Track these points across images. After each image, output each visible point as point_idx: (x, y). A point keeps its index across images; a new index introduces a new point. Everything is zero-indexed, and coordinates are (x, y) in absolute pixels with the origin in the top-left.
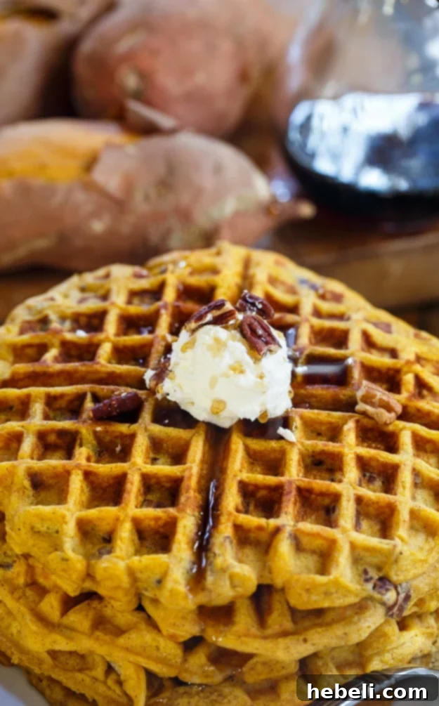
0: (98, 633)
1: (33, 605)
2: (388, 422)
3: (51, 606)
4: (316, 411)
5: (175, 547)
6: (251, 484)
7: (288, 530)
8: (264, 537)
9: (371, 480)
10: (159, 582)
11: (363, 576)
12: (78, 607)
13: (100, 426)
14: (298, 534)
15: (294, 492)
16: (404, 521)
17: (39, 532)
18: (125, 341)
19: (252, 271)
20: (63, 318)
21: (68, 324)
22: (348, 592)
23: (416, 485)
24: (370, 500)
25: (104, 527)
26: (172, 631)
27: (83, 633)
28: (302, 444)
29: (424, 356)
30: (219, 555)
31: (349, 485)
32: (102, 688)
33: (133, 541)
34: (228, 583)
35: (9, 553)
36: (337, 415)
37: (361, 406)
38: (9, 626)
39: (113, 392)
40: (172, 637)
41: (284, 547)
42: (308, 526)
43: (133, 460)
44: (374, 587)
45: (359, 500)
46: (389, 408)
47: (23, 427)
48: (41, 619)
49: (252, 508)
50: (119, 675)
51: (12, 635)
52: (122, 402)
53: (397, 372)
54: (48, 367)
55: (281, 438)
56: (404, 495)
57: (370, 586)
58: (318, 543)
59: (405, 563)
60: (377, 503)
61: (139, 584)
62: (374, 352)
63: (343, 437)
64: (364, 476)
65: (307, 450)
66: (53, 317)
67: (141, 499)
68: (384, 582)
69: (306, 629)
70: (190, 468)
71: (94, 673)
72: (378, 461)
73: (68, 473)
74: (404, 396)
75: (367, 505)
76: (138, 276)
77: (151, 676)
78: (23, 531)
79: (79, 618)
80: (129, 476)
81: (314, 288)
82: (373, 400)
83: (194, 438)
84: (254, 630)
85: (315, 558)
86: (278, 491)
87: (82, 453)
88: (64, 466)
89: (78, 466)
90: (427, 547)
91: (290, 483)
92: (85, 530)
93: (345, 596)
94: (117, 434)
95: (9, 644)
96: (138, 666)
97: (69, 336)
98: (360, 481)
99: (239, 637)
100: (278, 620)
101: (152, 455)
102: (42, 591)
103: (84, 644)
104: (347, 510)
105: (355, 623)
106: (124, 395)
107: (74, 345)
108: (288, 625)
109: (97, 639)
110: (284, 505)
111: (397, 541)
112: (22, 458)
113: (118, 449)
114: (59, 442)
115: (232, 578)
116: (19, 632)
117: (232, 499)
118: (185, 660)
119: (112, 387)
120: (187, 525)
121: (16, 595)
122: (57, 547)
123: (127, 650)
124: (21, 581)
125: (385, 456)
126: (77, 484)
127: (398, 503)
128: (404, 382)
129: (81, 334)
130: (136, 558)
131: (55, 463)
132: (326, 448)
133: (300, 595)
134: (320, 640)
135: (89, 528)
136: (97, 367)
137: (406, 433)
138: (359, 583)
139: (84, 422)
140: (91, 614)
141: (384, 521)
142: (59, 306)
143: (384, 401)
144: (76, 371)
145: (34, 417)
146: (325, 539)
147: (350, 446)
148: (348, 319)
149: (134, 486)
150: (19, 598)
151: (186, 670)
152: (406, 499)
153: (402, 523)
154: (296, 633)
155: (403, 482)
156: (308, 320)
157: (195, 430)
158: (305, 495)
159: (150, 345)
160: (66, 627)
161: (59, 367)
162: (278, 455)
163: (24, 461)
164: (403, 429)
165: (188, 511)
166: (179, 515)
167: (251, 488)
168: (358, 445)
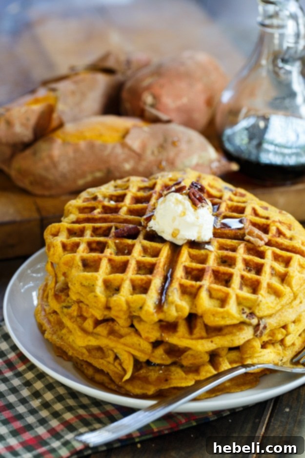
0: (111, 337)
1: (80, 324)
2: (260, 245)
3: (89, 324)
4: (225, 240)
5: (150, 292)
6: (190, 268)
7: (206, 287)
8: (194, 290)
9: (250, 270)
10: (141, 308)
11: (242, 311)
12: (102, 325)
13: (118, 240)
14: (211, 289)
15: (210, 272)
16: (264, 288)
17: (84, 285)
18: (134, 206)
20: (105, 197)
21: (107, 200)
22: (233, 317)
23: (272, 274)
24: (247, 277)
25: (116, 284)
26: (146, 335)
27: (103, 336)
28: (217, 252)
29: (283, 221)
30: (171, 296)
31: (238, 270)
32: (112, 367)
33: (130, 290)
34: (174, 309)
35: (70, 301)
36: (235, 242)
37: (246, 238)
38: (68, 339)
39: (125, 226)
40: (147, 339)
41: (204, 295)
42: (216, 286)
43: (132, 255)
44: (247, 316)
45: (242, 277)
46: (261, 239)
47: (81, 240)
48: (84, 330)
50: (120, 360)
51: (70, 342)
52: (129, 230)
53: (268, 226)
54: (95, 215)
55: (206, 249)
56: (264, 277)
57: (244, 316)
58: (220, 295)
59: (262, 306)
60: (252, 279)
61: (132, 310)
62: (257, 217)
63: (237, 250)
64: (247, 269)
65: (219, 255)
66: (100, 196)
68: (252, 314)
69: (212, 337)
70: (160, 259)
71: (108, 359)
72: (253, 261)
73: (100, 259)
74: (270, 236)
75: (246, 280)
76: (143, 181)
77: (136, 360)
78: (77, 285)
79: (102, 330)
80: (130, 262)
81: (231, 191)
82: (254, 234)
83: (164, 248)
84: (187, 335)
85: (218, 301)
86: (203, 271)
87: (108, 252)
88: (98, 256)
89: (106, 256)
90: (275, 302)
91: (209, 267)
92: (107, 284)
93: (232, 319)
94: (126, 244)
96: (129, 354)
97: (106, 204)
98: (244, 269)
99: (180, 338)
100: (199, 330)
101: (142, 255)
102: (84, 319)
103: (104, 342)
104: (236, 281)
105: (238, 335)
106: (130, 227)
107: (109, 207)
108: (204, 334)
109: (110, 339)
111: (260, 296)
112: (79, 252)
113: (126, 251)
114: (97, 247)
115: (176, 306)
116: (73, 340)
117: (180, 273)
118: (153, 352)
119: (125, 224)
120: (157, 282)
121: (72, 320)
122: (92, 292)
124: (75, 314)
125: (257, 260)
126: (104, 264)
127: (261, 280)
128: (271, 230)
129: (112, 203)
130: (130, 296)
131: (95, 255)
132: (228, 254)
133: (210, 317)
134: (219, 342)
135: (108, 284)
136: (119, 216)
137: (269, 251)
138: (239, 314)
139: (110, 238)
140: (108, 328)
141: (255, 287)
142: (103, 192)
143: (259, 235)
144: (108, 218)
145: (86, 236)
146: (223, 292)
147: (241, 254)
148: (246, 203)
150: (74, 322)
151: (153, 357)
152: (266, 278)
153: (262, 289)
154: (207, 338)
155: (265, 271)
156: (225, 201)
157: (164, 244)
158: (216, 274)
159: (146, 208)
160: (96, 334)
161: (100, 216)
162: (204, 257)
163: (79, 254)
164: (268, 249)
165: (157, 277)
166: (153, 278)
167: (189, 270)
168: (244, 253)
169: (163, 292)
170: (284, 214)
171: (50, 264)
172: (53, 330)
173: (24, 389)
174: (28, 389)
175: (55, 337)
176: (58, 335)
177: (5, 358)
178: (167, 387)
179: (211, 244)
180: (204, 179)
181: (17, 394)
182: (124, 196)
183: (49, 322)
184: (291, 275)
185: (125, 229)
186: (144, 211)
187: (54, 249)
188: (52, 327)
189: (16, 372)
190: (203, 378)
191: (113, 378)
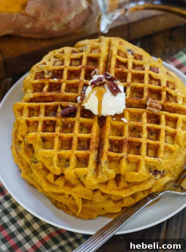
0: (66, 187)
1: (45, 176)
3: (50, 177)
4: (134, 109)
5: (89, 165)
6: (113, 140)
7: (125, 157)
8: (117, 159)
9: (152, 134)
10: (85, 176)
11: (150, 171)
13: (63, 119)
14: (128, 158)
15: (127, 143)
17: (46, 158)
18: (70, 82)
19: (112, 48)
20: (49, 72)
21: (51, 74)
22: (144, 176)
23: (166, 135)
25: (67, 156)
27: (61, 187)
28: (129, 123)
29: (169, 81)
30: (104, 168)
31: (144, 139)
32: (68, 201)
33: (76, 161)
34: (106, 177)
36: (140, 110)
37: (148, 108)
38: (37, 180)
39: (67, 104)
40: (90, 189)
41: (124, 163)
42: (131, 156)
43: (75, 132)
44: (153, 174)
45: (148, 144)
46: (157, 108)
47: (38, 119)
48: (47, 181)
49: (113, 147)
50: (73, 197)
51: (38, 182)
53: (160, 90)
54: (45, 94)
55: (122, 121)
56: (162, 141)
57: (151, 174)
58: (134, 160)
59: (163, 165)
60: (154, 144)
61: (79, 177)
63: (143, 119)
64: (149, 133)
65: (131, 125)
66: (46, 71)
67: (78, 145)
68: (156, 172)
69: (132, 186)
70: (93, 135)
71: (65, 196)
72: (154, 128)
73: (54, 137)
74: (162, 101)
75: (150, 145)
76: (73, 52)
78: (40, 158)
79: (60, 182)
80: (74, 139)
81: (133, 54)
82: (152, 106)
83: (94, 122)
84: (115, 188)
85: (134, 165)
86: (121, 142)
87: (58, 129)
88: (52, 135)
89: (57, 135)
90: (170, 157)
91: (126, 139)
92: (60, 157)
93: (144, 178)
94: (69, 121)
95: (37, 185)
96: (79, 197)
97: (51, 80)
98: (148, 136)
99: (111, 190)
100: (122, 184)
101: (80, 128)
103: (61, 190)
104: (144, 148)
106: (71, 106)
107: (54, 83)
108: (126, 185)
109: (66, 189)
110: (123, 148)
111: (160, 158)
112: (39, 132)
113: (70, 126)
114: (50, 124)
115: (108, 175)
116: (40, 182)
117: (107, 146)
118: (94, 194)
119: (67, 103)
120: (93, 157)
121: (39, 173)
122: (52, 164)
123: (75, 192)
124: (41, 168)
125: (156, 126)
126: (57, 141)
127: (160, 144)
128: (162, 95)
129: (55, 80)
130: (77, 169)
132: (137, 125)
133: (129, 179)
134: (135, 189)
136: (61, 94)
138: (148, 173)
139: (58, 117)
140: (63, 181)
141: (155, 150)
143: (156, 106)
144: (55, 96)
145: (42, 114)
146: (137, 159)
147: (145, 123)
149: (75, 142)
151: (94, 198)
153: (161, 152)
154: (128, 188)
155: (162, 136)
156: (131, 71)
157: (94, 119)
158: (130, 143)
159: (78, 84)
160: (56, 185)
161: (49, 94)
162: (121, 127)
163: (40, 134)
164: (162, 114)
165: (93, 152)
166: (90, 153)
167: (113, 141)
168: (148, 122)
169: (98, 162)
170: (170, 75)
171: (20, 136)
172: (26, 171)
173: (12, 211)
174: (14, 210)
175: (28, 177)
176: (30, 176)
178: (104, 213)
179: (125, 116)
180: (114, 45)
181: (8, 215)
182: (62, 70)
183: (23, 164)
184: (179, 135)
185: (68, 111)
186: (77, 85)
187: (22, 126)
188: (25, 169)
189: (5, 196)
190: (126, 205)
191: (69, 208)
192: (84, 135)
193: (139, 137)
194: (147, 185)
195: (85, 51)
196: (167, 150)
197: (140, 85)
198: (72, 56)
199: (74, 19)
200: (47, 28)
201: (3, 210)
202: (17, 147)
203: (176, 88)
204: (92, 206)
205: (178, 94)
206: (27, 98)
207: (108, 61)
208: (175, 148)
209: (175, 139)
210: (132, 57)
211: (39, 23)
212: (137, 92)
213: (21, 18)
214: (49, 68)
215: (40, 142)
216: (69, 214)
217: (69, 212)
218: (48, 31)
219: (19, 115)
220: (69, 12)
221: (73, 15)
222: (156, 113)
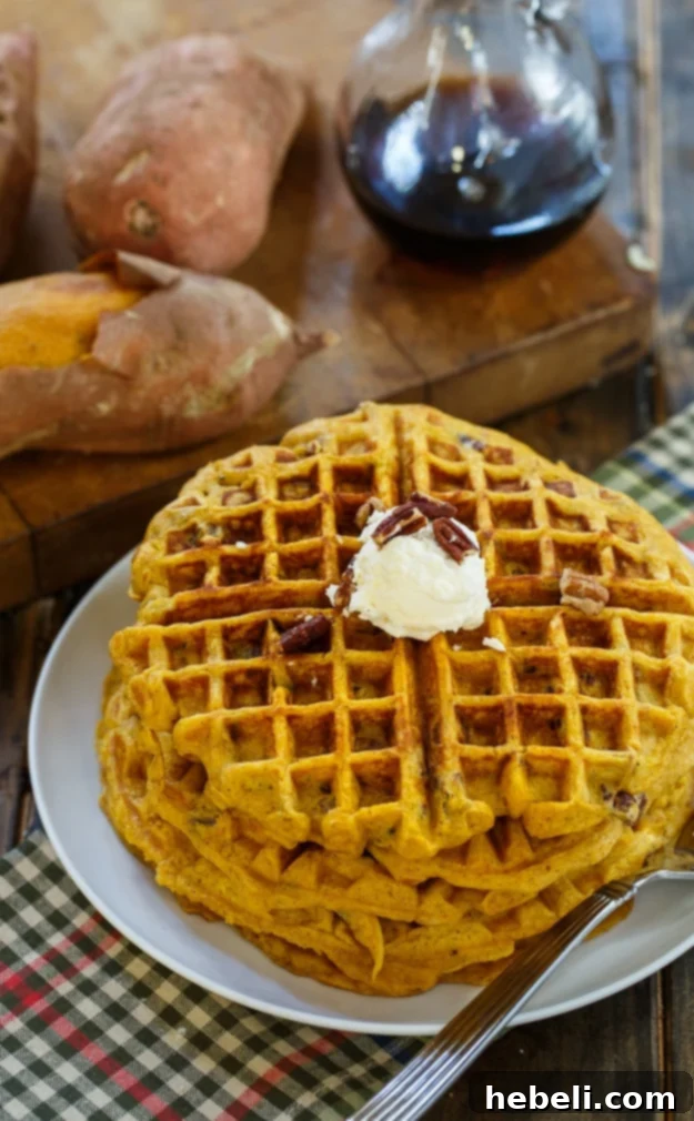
0: (324, 887)
1: (246, 862)
2: (597, 611)
3: (268, 861)
4: (518, 608)
5: (404, 792)
6: (470, 708)
7: (519, 756)
8: (494, 766)
9: (589, 681)
10: (393, 831)
11: (602, 794)
12: (299, 860)
13: (292, 659)
14: (530, 760)
15: (515, 711)
16: (635, 727)
17: (250, 790)
18: (291, 548)
19: (408, 436)
20: (213, 526)
21: (220, 533)
22: (588, 813)
23: (637, 680)
24: (595, 707)
25: (321, 777)
26: (406, 876)
27: (309, 889)
28: (512, 652)
29: (615, 519)
30: (453, 796)
31: (570, 693)
32: (330, 940)
33: (356, 790)
34: (465, 823)
35: (209, 807)
36: (541, 610)
37: (565, 599)
38: (215, 886)
39: (295, 615)
40: (407, 883)
41: (517, 776)
42: (537, 749)
43: (336, 696)
44: (615, 804)
45: (584, 710)
46: (595, 596)
47: (207, 670)
48: (258, 877)
49: (472, 733)
50: (348, 924)
51: (221, 892)
53: (593, 546)
54: (216, 592)
55: (486, 648)
56: (628, 696)
57: (610, 804)
58: (548, 766)
59: (642, 772)
60: (603, 710)
61: (372, 836)
62: (562, 522)
63: (551, 636)
64: (582, 677)
65: (518, 658)
66: (202, 526)
67: (353, 738)
68: (623, 798)
69: (546, 856)
70: (401, 699)
71: (321, 926)
72: (594, 660)
73: (269, 720)
74: (607, 575)
75: (593, 713)
76: (282, 459)
77: (385, 922)
79: (304, 871)
80: (338, 716)
81: (478, 448)
82: (579, 591)
83: (396, 661)
84: (495, 864)
85: (549, 780)
86: (497, 712)
87: (279, 694)
88: (264, 713)
89: (279, 711)
90: (659, 748)
91: (510, 701)
92: (299, 783)
93: (586, 819)
94: (312, 666)
95: (219, 903)
96: (371, 916)
97: (228, 549)
98: (580, 686)
99: (480, 875)
100: (519, 850)
101: (353, 685)
102: (256, 847)
103: (310, 899)
104: (574, 722)
105: (597, 842)
106: (308, 618)
107: (236, 558)
108: (528, 854)
109: (326, 894)
110: (508, 728)
111: (632, 752)
112: (216, 709)
113: (314, 681)
114: (249, 682)
115: (469, 817)
117: (451, 730)
118: (420, 902)
119: (294, 610)
120: (411, 765)
121: (225, 853)
122: (275, 806)
124: (228, 836)
125: (600, 653)
126: (281, 730)
127: (625, 708)
128: (602, 559)
129: (241, 546)
130: (364, 810)
132: (538, 654)
133: (541, 825)
134: (562, 866)
135: (302, 781)
136: (270, 586)
137: (617, 620)
138: (598, 802)
139: (274, 657)
140: (314, 867)
141: (611, 730)
142: (206, 510)
143: (589, 588)
144: (247, 595)
145: (215, 655)
146: (557, 760)
147: (562, 648)
148: (526, 488)
149: (343, 725)
150: (229, 856)
151: (423, 913)
152: (632, 700)
153: (632, 730)
154: (536, 862)
155: (625, 682)
156: (485, 496)
157: (394, 650)
158: (526, 711)
159: (320, 550)
160: (289, 884)
161: (227, 591)
162: (488, 667)
163: (218, 713)
164: (613, 616)
165: (410, 749)
166: (401, 755)
167: (468, 711)
168: (571, 644)
169: (430, 784)
170: (612, 498)
171: (149, 733)
172: (173, 864)
173: (137, 1005)
174: (146, 1003)
175: (181, 882)
176: (189, 878)
177: (69, 930)
178: (459, 967)
179: (493, 631)
180: (412, 426)
181: (125, 1020)
182: (257, 517)
183: (157, 843)
184: (679, 675)
185: (304, 632)
186: (315, 555)
187: (154, 701)
188: (167, 855)
189: (106, 961)
190: (530, 933)
191: (339, 964)
192: (371, 703)
193: (551, 690)
194: (598, 846)
195: (321, 451)
196: (647, 726)
197: (523, 534)
198: (280, 469)
199: (253, 376)
200: (168, 409)
201: (106, 1005)
202: (127, 790)
203: (639, 535)
204: (415, 947)
205: (654, 554)
206: (154, 614)
207: (402, 475)
208: (672, 718)
209: (667, 692)
210: (479, 456)
211: (142, 393)
212: (515, 560)
213: (81, 379)
214: (211, 512)
215: (225, 742)
216: (337, 987)
217: (338, 981)
218: (172, 420)
219: (136, 669)
220: (238, 348)
221: (248, 361)
222: (595, 614)
